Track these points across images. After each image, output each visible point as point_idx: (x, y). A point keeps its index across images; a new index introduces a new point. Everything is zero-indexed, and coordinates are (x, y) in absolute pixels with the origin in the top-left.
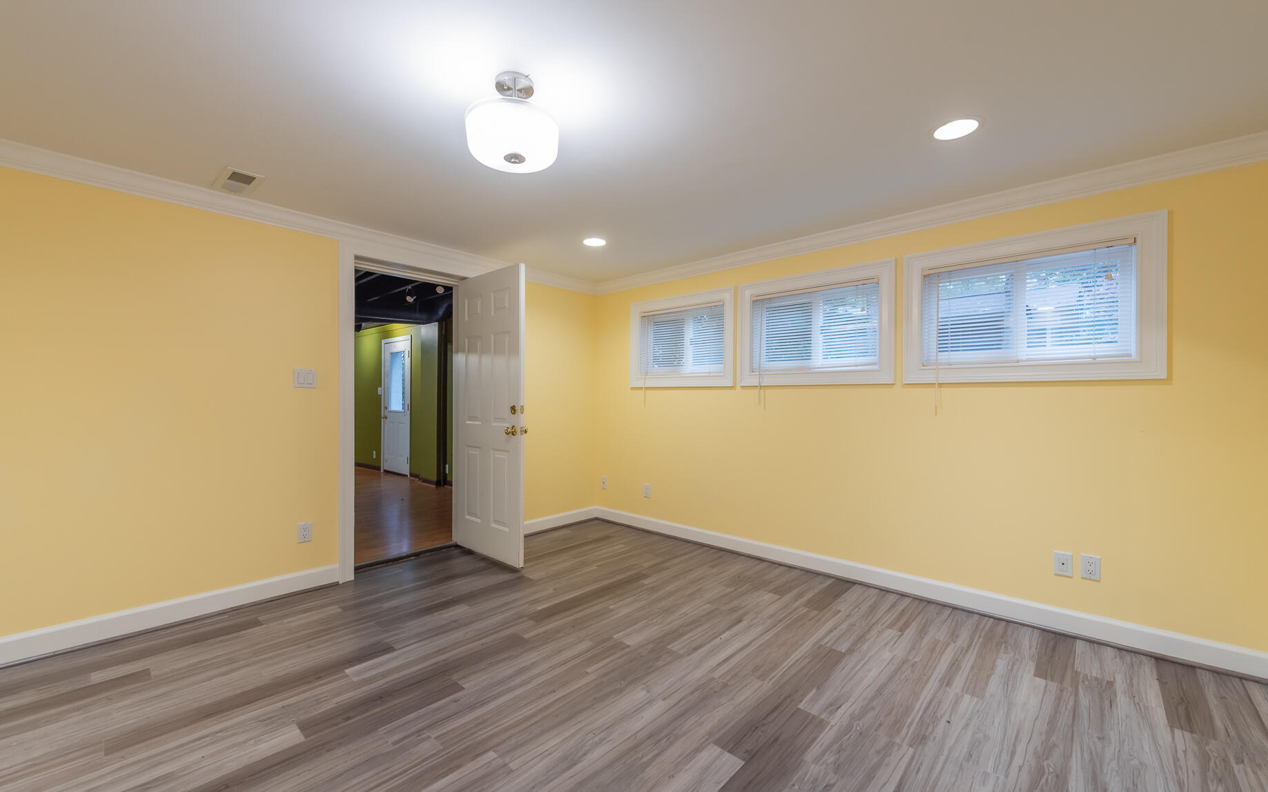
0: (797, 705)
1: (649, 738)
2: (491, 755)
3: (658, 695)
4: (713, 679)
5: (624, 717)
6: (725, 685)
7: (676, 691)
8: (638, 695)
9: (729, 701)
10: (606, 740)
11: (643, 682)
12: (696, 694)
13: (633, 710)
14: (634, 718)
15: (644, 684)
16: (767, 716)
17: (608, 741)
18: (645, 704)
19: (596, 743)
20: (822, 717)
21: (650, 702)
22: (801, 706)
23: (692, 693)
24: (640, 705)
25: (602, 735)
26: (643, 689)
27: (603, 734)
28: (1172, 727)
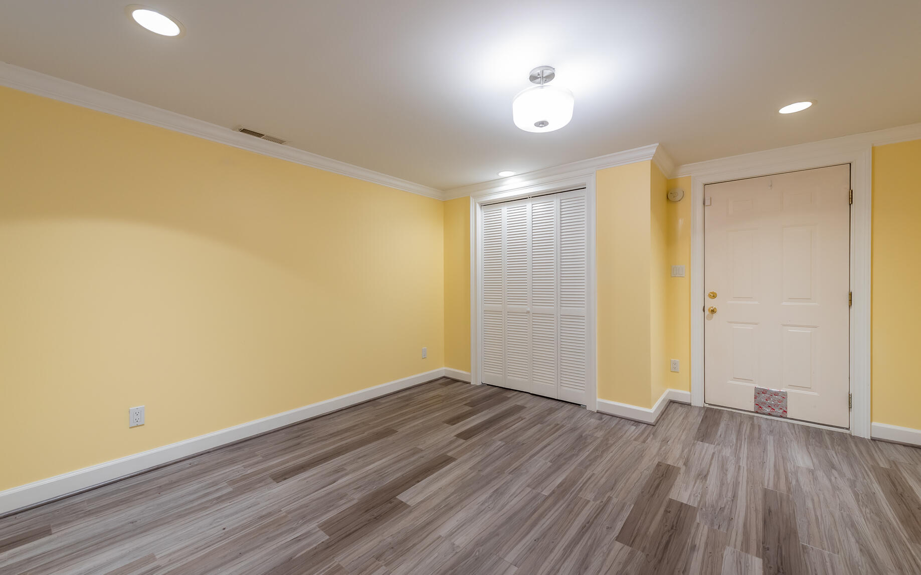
0: (329, 539)
1: (452, 507)
2: (546, 493)
3: (444, 540)
4: (386, 565)
5: (470, 520)
6: (378, 558)
7: (428, 546)
8: (462, 541)
9: (384, 540)
10: (480, 504)
11: (458, 555)
12: (410, 544)
13: (464, 527)
14: (463, 520)
15: (457, 553)
16: (361, 527)
17: (479, 503)
18: (456, 531)
19: (486, 502)
20: (319, 529)
21: (451, 534)
22: (328, 537)
23: (414, 545)
24: (460, 530)
25: (484, 507)
26: (458, 546)
27: (483, 509)
28: (51, 534)
